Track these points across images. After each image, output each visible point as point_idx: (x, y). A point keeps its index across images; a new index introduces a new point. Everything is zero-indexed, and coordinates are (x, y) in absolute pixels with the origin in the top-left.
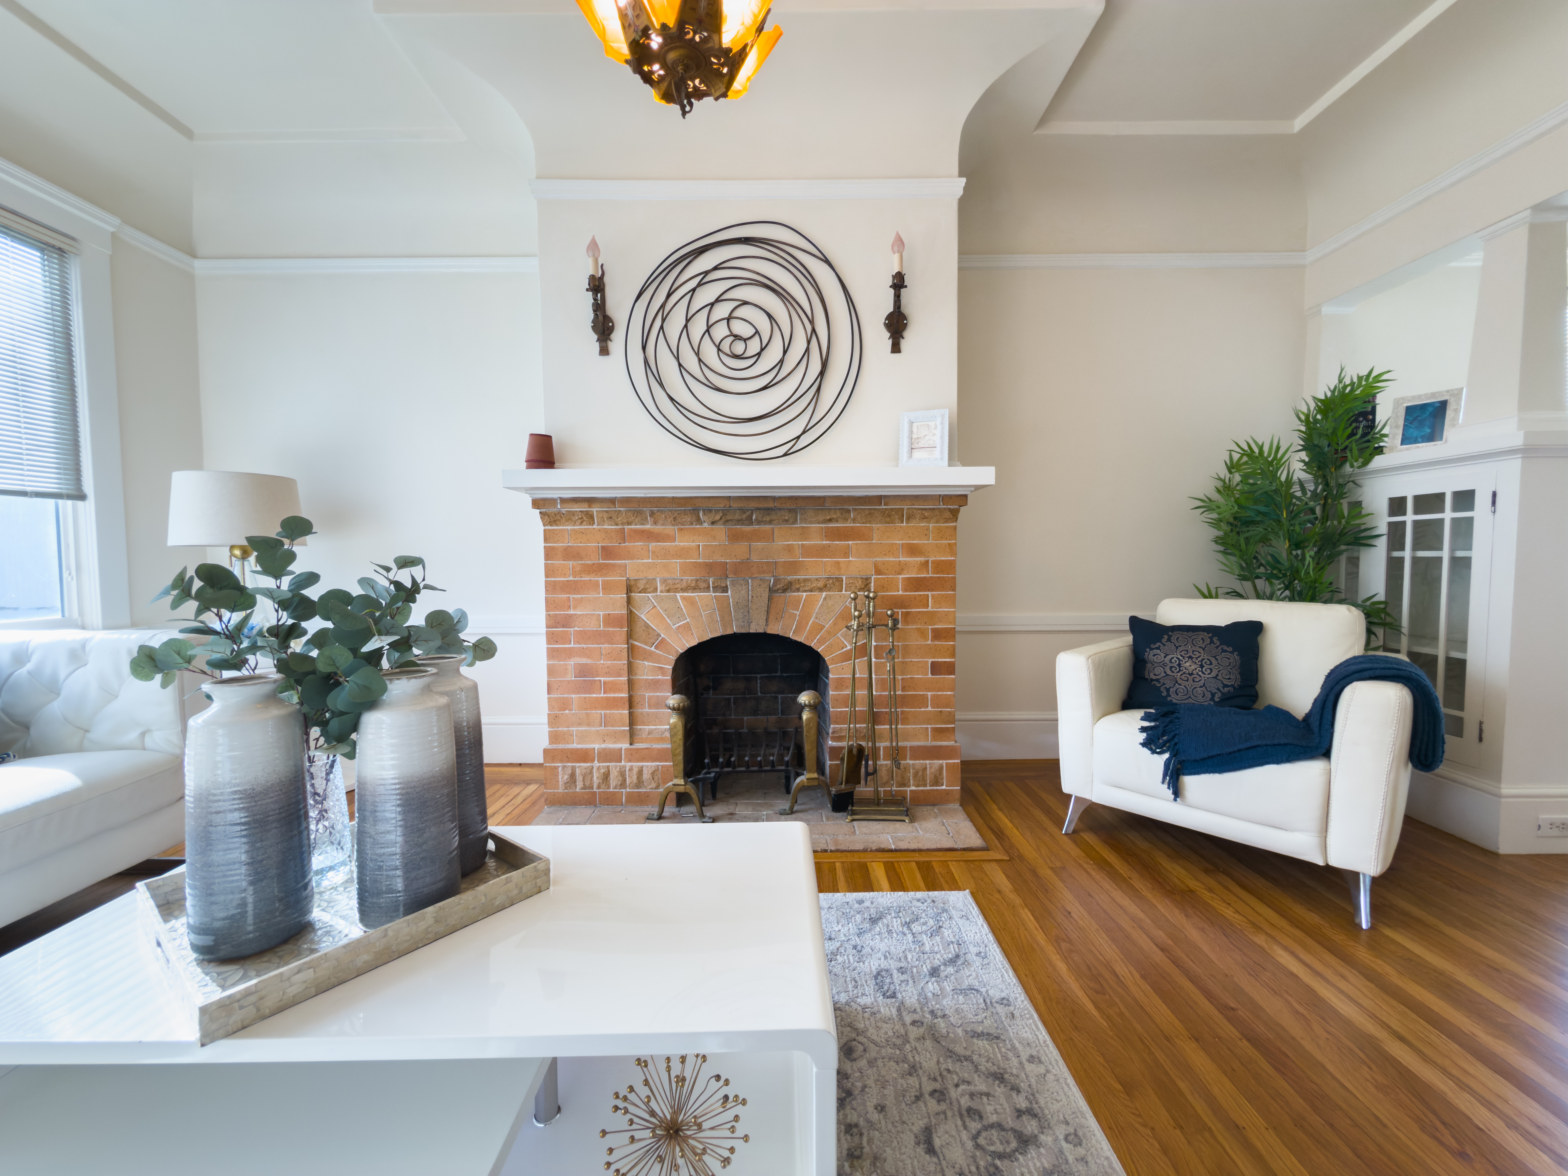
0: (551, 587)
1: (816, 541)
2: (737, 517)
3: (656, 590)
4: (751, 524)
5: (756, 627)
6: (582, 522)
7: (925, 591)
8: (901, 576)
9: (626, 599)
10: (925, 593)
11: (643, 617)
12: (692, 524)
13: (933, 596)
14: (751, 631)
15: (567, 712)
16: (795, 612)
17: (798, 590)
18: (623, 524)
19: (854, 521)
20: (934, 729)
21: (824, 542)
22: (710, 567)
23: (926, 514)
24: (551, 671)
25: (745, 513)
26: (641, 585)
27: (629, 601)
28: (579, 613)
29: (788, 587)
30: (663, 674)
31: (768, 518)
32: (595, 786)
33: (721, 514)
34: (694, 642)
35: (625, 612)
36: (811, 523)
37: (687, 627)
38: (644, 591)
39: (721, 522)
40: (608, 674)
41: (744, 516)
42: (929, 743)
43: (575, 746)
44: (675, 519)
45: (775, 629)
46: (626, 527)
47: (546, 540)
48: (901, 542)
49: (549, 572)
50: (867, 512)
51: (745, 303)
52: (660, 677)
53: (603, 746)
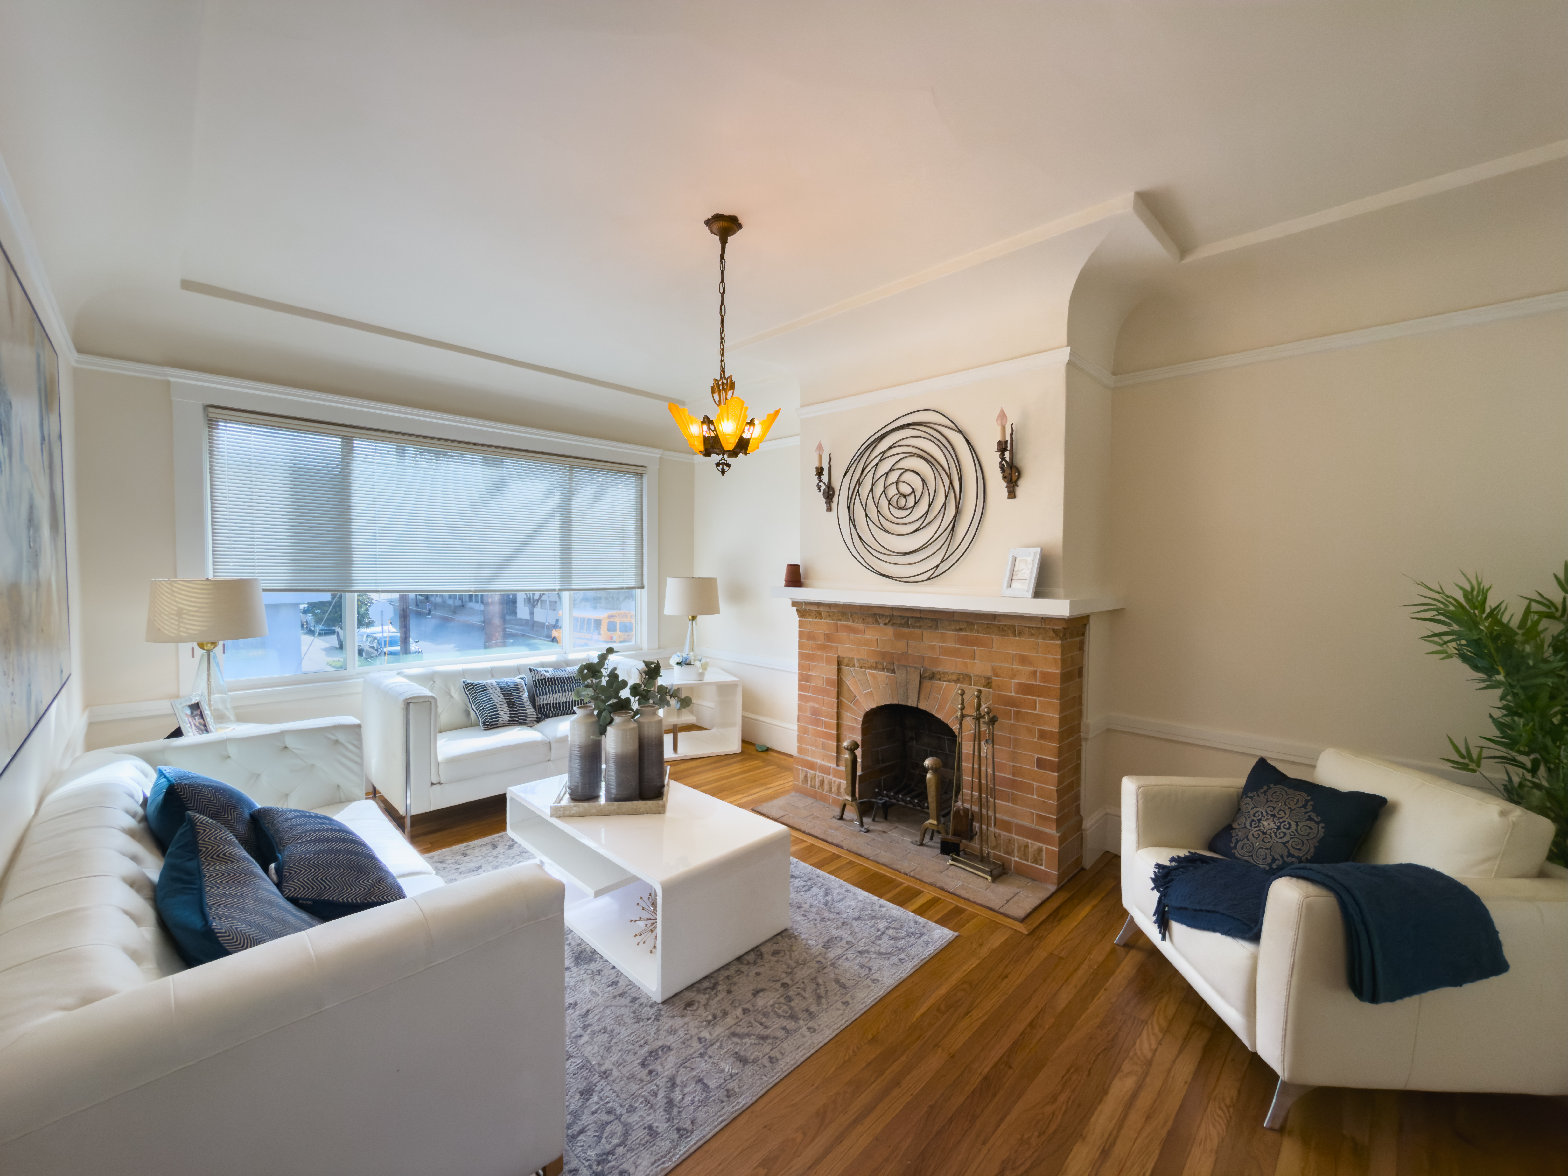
0: (802, 656)
1: (951, 644)
2: (899, 621)
3: (854, 666)
4: (908, 627)
5: (912, 703)
6: (816, 617)
7: (1033, 696)
8: (1013, 681)
9: (837, 670)
10: (1034, 698)
11: (847, 682)
12: (873, 624)
13: (1040, 701)
14: (909, 704)
15: (806, 736)
16: (938, 696)
17: (940, 680)
18: (837, 620)
19: (978, 631)
20: (1038, 815)
21: (957, 646)
22: (883, 654)
23: (1033, 632)
24: (800, 708)
25: (903, 619)
26: (846, 661)
27: (839, 671)
28: (813, 674)
29: (932, 677)
30: (857, 724)
31: (917, 624)
32: (817, 787)
33: (889, 619)
34: (874, 706)
35: (836, 678)
36: (947, 630)
37: (871, 694)
38: (847, 665)
39: (890, 624)
40: (826, 717)
41: (903, 621)
42: (1033, 826)
43: (809, 758)
44: (863, 619)
45: (923, 706)
46: (839, 622)
47: (800, 626)
48: (1014, 652)
49: (801, 646)
50: (986, 626)
51: (906, 470)
52: (855, 725)
53: (823, 763)
